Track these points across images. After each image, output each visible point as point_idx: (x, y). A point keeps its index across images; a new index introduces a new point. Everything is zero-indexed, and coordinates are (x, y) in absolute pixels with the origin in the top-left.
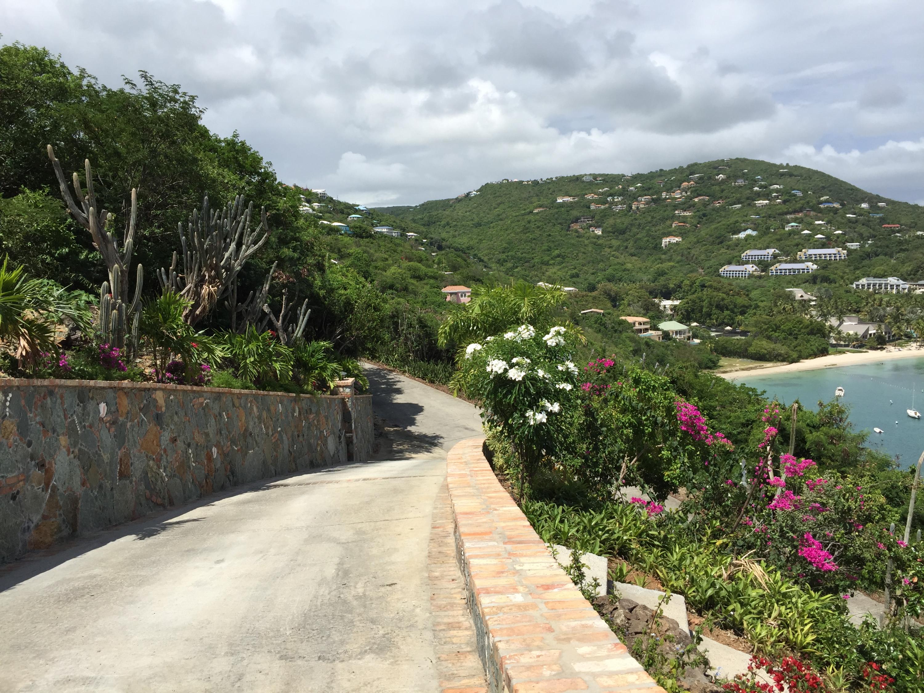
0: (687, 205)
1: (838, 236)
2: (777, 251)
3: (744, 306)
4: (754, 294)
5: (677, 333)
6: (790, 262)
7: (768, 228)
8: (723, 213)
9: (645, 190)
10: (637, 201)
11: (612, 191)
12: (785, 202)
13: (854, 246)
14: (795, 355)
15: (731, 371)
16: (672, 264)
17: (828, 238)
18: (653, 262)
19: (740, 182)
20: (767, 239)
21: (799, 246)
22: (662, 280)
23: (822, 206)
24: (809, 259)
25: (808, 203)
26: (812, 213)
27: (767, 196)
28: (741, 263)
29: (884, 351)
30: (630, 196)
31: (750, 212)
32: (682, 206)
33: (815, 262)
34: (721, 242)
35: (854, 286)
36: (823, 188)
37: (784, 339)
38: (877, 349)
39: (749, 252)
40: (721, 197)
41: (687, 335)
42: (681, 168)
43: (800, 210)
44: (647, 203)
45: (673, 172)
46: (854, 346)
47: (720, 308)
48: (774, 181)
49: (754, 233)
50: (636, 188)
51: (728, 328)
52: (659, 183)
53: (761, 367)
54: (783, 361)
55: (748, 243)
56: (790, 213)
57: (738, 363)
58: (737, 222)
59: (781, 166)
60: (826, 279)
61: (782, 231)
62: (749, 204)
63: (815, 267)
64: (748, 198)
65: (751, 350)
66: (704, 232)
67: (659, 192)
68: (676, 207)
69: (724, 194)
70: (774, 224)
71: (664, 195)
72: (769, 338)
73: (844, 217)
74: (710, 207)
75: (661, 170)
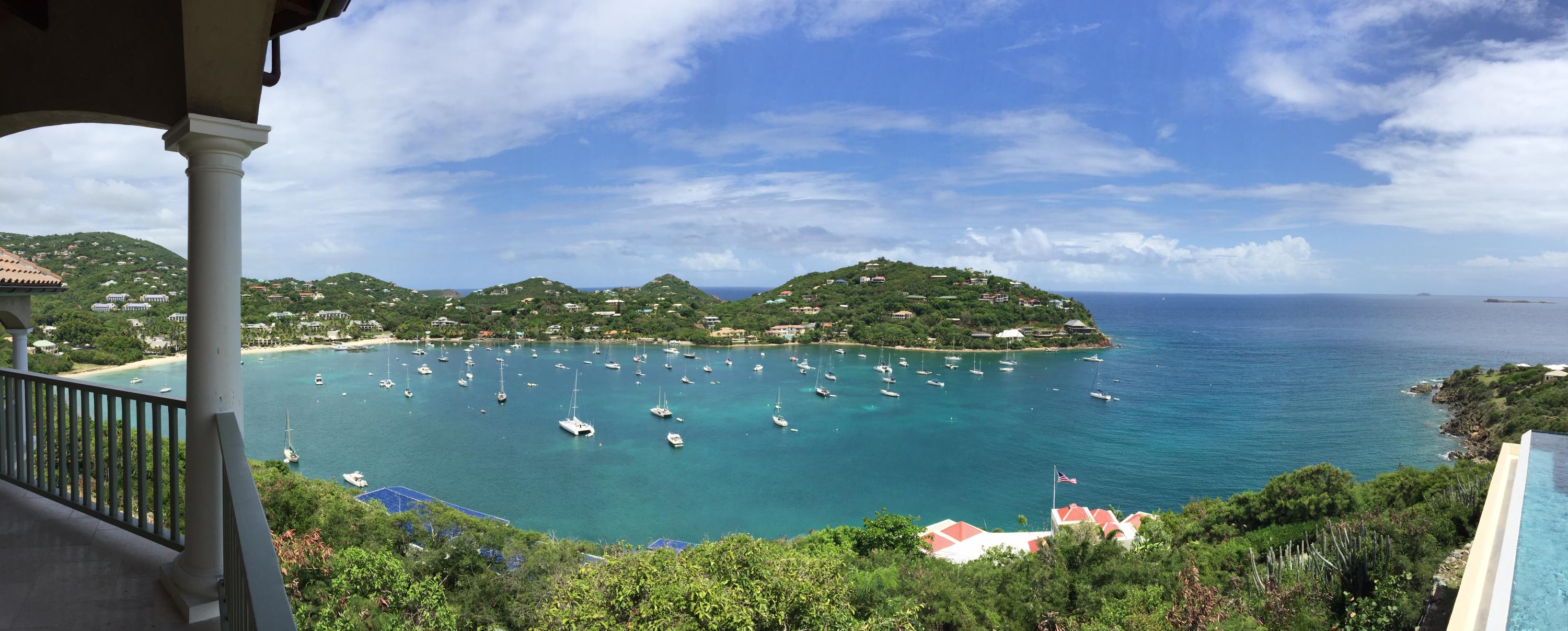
0: (72, 261)
1: (164, 287)
2: (128, 295)
3: (98, 330)
4: (107, 323)
5: (47, 348)
6: (135, 302)
7: (124, 280)
8: (97, 268)
9: (43, 248)
10: (36, 255)
11: (16, 247)
12: (136, 263)
13: (173, 293)
14: (122, 361)
15: (80, 372)
16: (59, 301)
17: (158, 288)
18: (46, 300)
19: (108, 248)
20: (122, 287)
21: (142, 292)
22: (49, 313)
23: (158, 268)
24: (147, 301)
25: (150, 265)
26: (152, 272)
27: (125, 259)
28: (105, 302)
29: (175, 357)
30: (30, 251)
31: (114, 269)
32: (69, 262)
33: (150, 303)
34: (94, 288)
35: (169, 318)
36: (161, 256)
37: (117, 350)
38: (171, 355)
39: (111, 295)
40: (95, 258)
41: (55, 349)
42: (70, 234)
43: (145, 270)
44: (43, 257)
45: (64, 237)
46: (159, 354)
47: (83, 331)
48: (131, 250)
49: (115, 283)
50: (35, 246)
51: (87, 345)
52: (52, 244)
53: (101, 369)
54: (114, 364)
55: (111, 289)
56: (139, 271)
57: (86, 366)
58: (104, 275)
59: (137, 240)
60: (155, 314)
61: (131, 282)
62: (113, 264)
63: (150, 306)
64: (113, 260)
65: (95, 358)
66: (83, 280)
67: (52, 251)
68: (64, 262)
69: (98, 255)
70: (127, 277)
71: (56, 252)
72: (107, 350)
73: (170, 275)
74: (87, 264)
75: (56, 235)
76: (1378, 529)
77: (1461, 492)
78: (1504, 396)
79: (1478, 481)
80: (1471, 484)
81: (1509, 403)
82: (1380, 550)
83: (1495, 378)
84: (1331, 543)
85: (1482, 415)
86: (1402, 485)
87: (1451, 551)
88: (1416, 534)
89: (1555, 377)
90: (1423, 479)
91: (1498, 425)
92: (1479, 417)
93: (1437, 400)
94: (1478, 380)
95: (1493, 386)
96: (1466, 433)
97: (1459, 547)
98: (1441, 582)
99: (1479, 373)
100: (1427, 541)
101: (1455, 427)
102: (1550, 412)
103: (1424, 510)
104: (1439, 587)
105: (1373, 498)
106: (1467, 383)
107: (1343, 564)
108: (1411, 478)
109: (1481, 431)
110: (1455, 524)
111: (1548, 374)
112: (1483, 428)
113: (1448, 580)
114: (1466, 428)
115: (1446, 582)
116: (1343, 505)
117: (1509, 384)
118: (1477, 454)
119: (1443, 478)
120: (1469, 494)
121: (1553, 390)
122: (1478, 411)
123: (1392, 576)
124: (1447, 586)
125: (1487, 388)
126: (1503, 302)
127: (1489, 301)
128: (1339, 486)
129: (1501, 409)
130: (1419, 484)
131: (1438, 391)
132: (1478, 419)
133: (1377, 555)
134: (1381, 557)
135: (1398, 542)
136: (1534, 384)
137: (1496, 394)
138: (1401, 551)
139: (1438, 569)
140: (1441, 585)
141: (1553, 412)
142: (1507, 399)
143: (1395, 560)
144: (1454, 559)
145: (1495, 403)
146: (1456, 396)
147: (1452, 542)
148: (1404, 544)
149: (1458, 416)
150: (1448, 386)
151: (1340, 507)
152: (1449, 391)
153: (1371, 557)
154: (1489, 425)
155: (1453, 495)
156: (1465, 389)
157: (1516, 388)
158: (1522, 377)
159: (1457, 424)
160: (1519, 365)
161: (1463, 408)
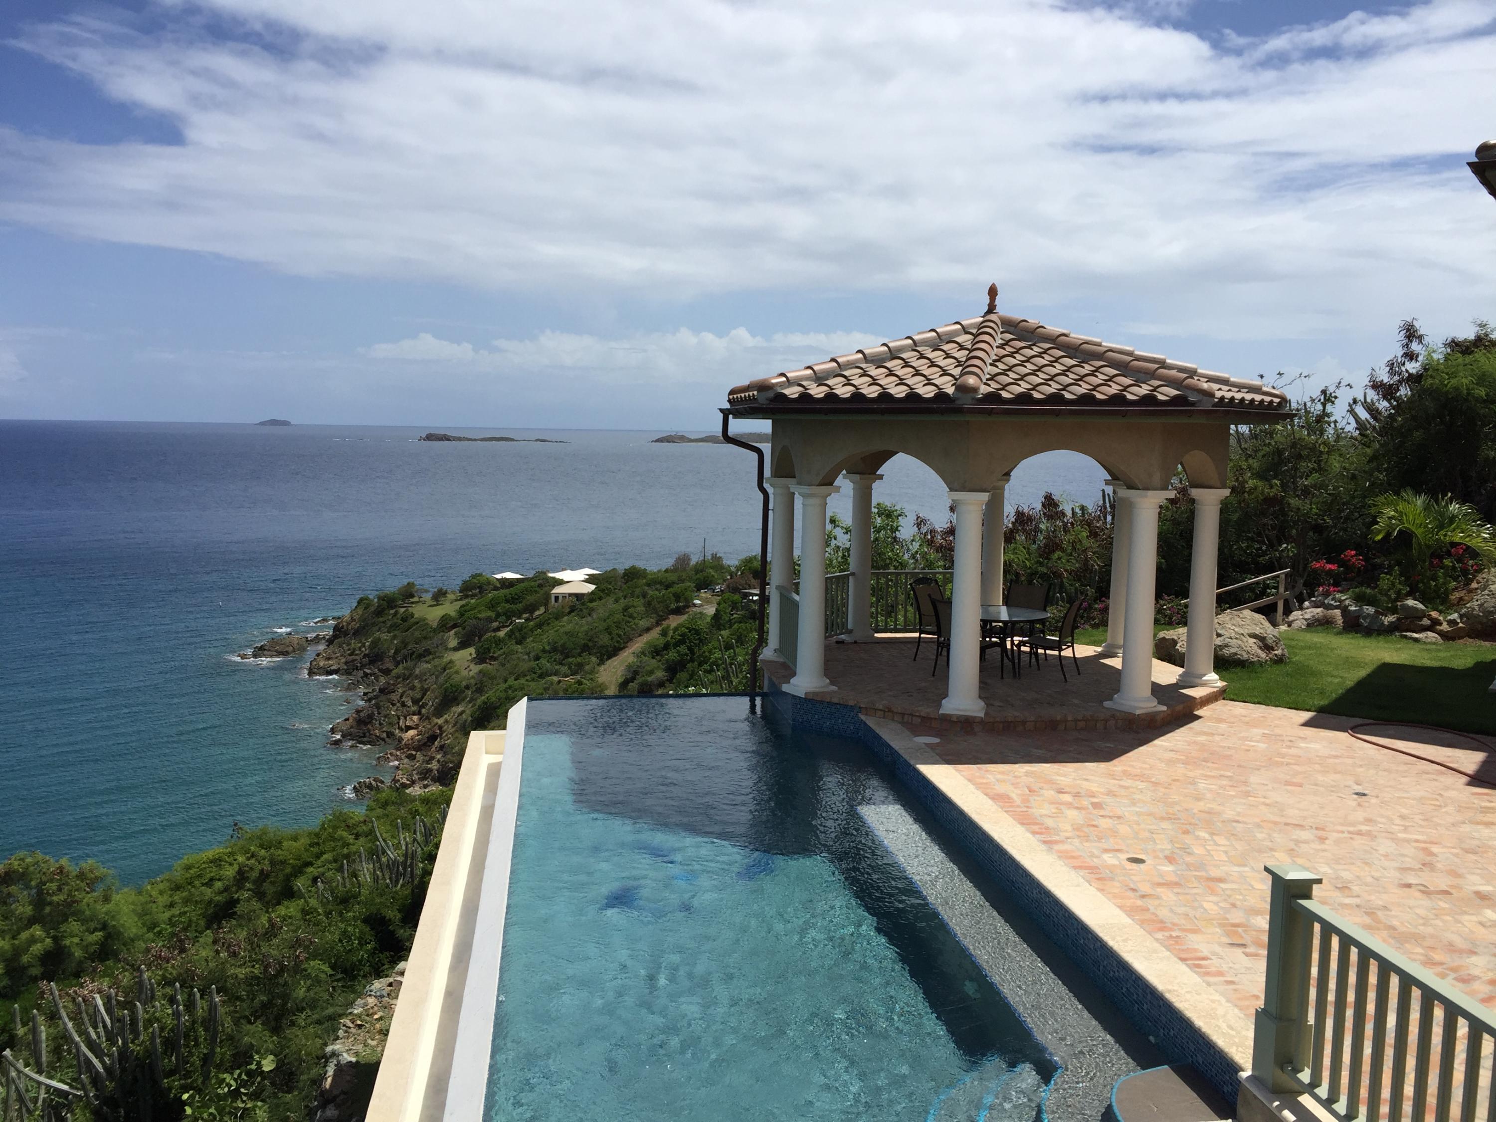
76: (186, 980)
77: (384, 859)
78: (469, 646)
79: (420, 828)
80: (405, 837)
81: (481, 658)
82: (194, 1022)
83: (449, 608)
84: (61, 1040)
85: (424, 692)
86: (240, 872)
87: (365, 987)
88: (282, 969)
89: (570, 595)
90: (291, 849)
91: (460, 709)
92: (419, 696)
93: (319, 668)
94: (412, 615)
95: (446, 624)
96: (390, 735)
97: (379, 975)
98: (345, 1055)
99: (416, 599)
100: (308, 976)
101: (366, 724)
102: (564, 669)
103: (299, 915)
104: (339, 1068)
105: (167, 915)
106: (389, 624)
107: (96, 1080)
108: (263, 852)
109: (425, 726)
110: (372, 929)
111: (558, 590)
112: (428, 718)
113: (360, 1047)
114: (391, 724)
115: (357, 1054)
116: (85, 948)
117: (480, 619)
118: (416, 777)
119: (342, 838)
120: (401, 859)
121: (570, 622)
122: (416, 683)
123: (225, 1076)
124: (357, 1062)
125: (435, 630)
126: (460, 439)
127: (430, 437)
128: (70, 903)
129: (464, 673)
130: (283, 862)
131: (321, 647)
132: (415, 702)
133: (187, 1036)
134: (196, 1040)
135: (238, 998)
136: (532, 612)
137: (453, 643)
138: (246, 1017)
139: (335, 1030)
140: (343, 1062)
141: (570, 668)
142: (477, 652)
143: (231, 1038)
144: (371, 1001)
145: (451, 662)
146: (365, 656)
147: (367, 969)
148: (253, 1000)
149: (370, 700)
150: (346, 634)
151: (78, 953)
152: (349, 644)
153: (170, 1045)
154: (439, 713)
155: (366, 871)
156: (385, 636)
157: (495, 625)
158: (507, 601)
159: (371, 717)
160: (499, 576)
161: (383, 680)
